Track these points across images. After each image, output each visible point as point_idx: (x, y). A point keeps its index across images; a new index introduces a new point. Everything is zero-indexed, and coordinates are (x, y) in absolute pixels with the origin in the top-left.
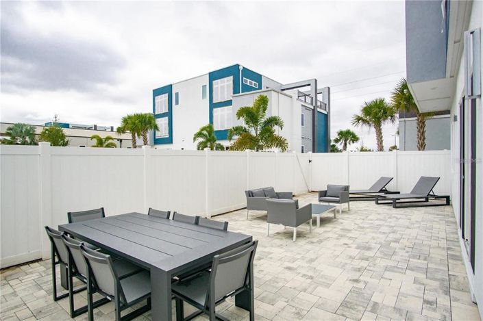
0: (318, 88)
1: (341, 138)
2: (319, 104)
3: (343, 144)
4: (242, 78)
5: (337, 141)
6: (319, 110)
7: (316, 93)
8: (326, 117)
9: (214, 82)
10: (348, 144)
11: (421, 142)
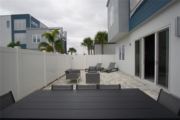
0: (63, 31)
1: (70, 50)
2: (63, 37)
3: (71, 53)
4: (31, 21)
5: (69, 51)
6: (63, 39)
7: (62, 33)
8: (65, 42)
9: (15, 20)
10: (73, 53)
11: (102, 52)
